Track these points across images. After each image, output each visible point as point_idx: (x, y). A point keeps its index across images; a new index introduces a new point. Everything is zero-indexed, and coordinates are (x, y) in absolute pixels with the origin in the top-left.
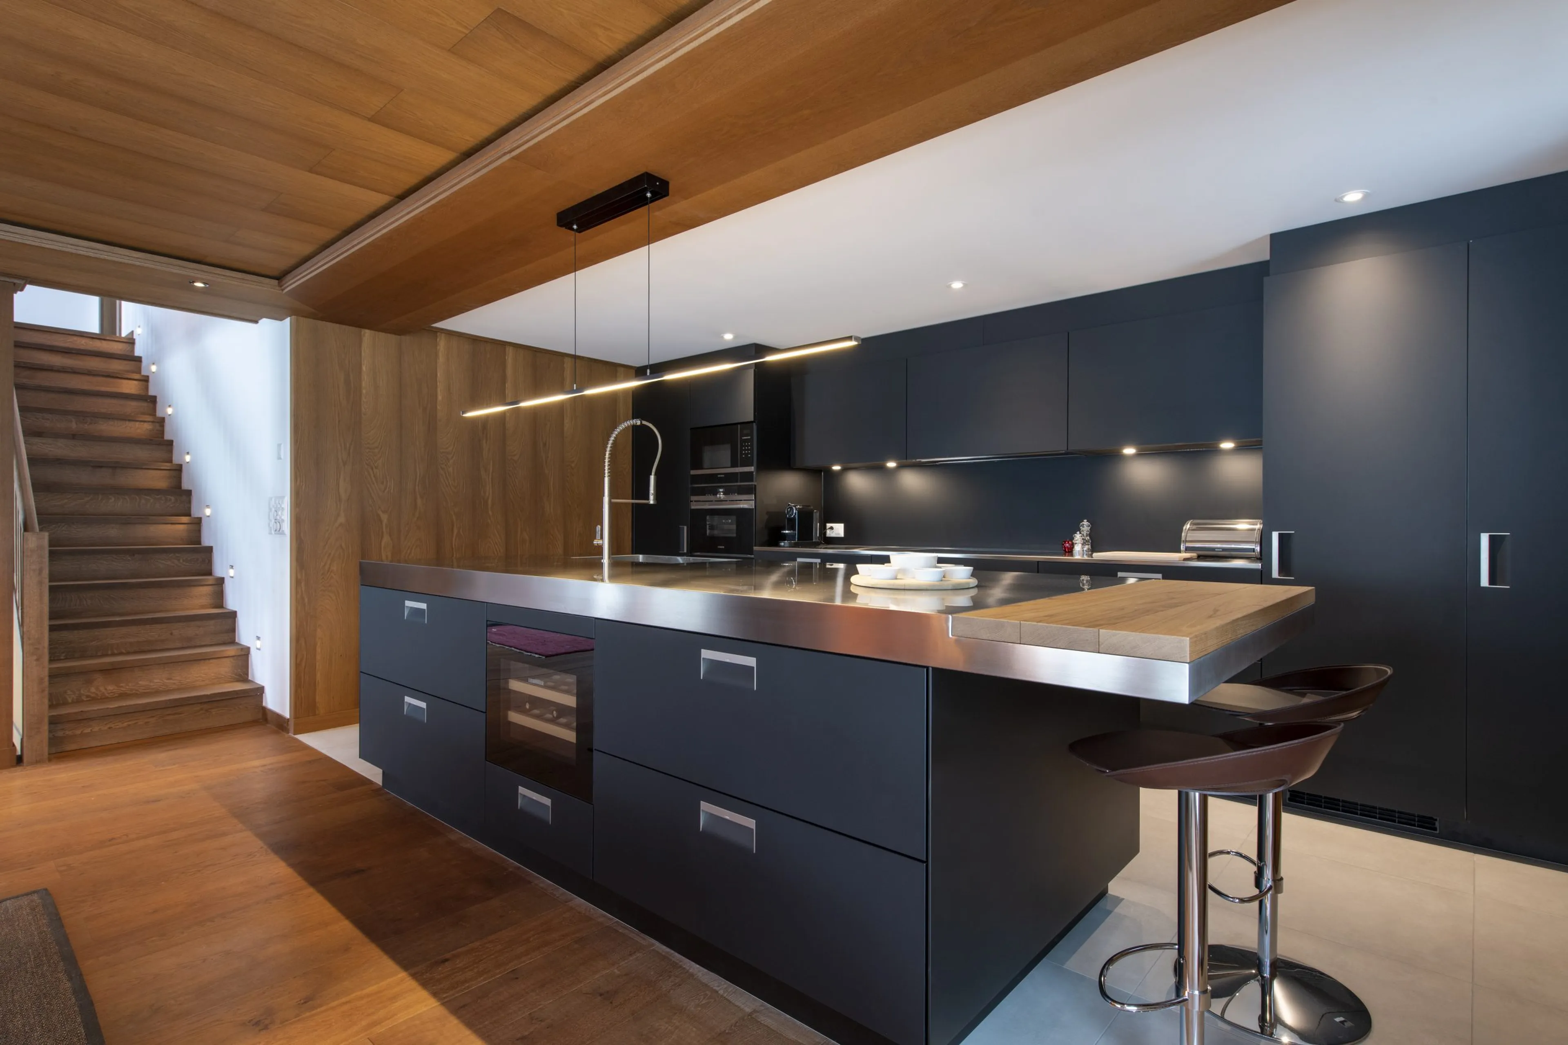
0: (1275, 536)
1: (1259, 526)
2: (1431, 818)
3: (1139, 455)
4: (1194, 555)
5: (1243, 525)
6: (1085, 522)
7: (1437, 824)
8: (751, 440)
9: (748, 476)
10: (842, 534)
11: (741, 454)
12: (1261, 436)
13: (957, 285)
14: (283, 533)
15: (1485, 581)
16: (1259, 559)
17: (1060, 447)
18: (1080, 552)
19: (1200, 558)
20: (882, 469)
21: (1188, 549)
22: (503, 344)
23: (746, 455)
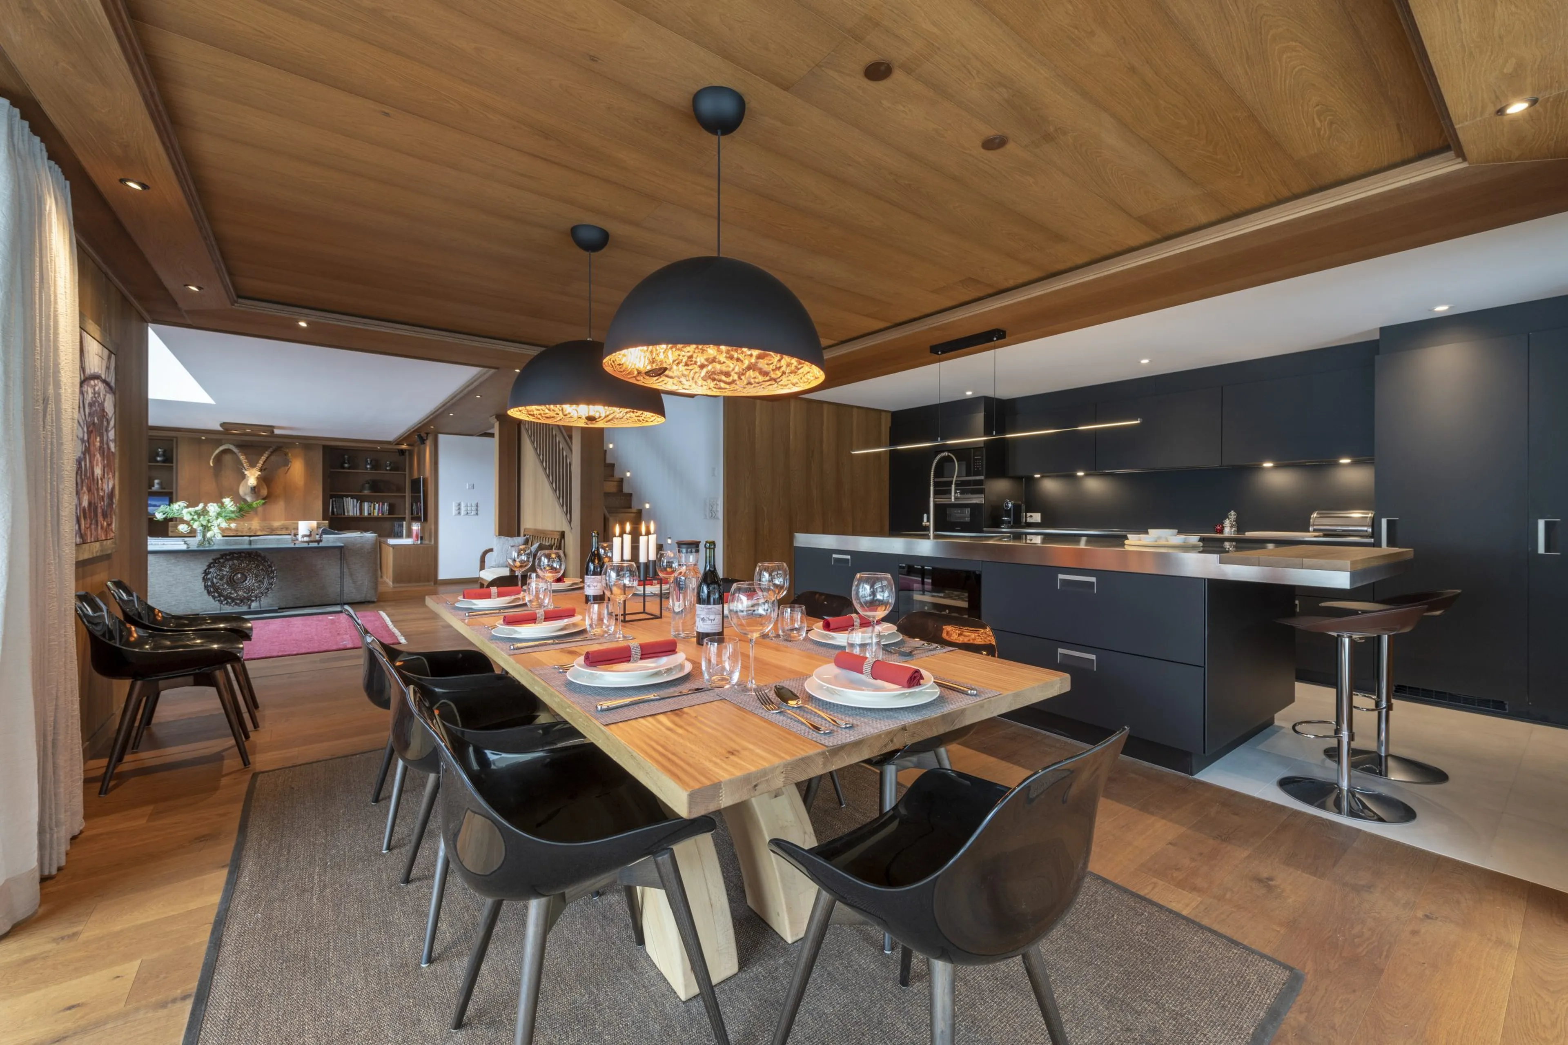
0: (1384, 522)
1: (1370, 515)
2: (1502, 702)
3: (1276, 467)
4: (1321, 534)
5: (1356, 514)
6: (1233, 513)
7: (1507, 707)
8: (981, 459)
9: (980, 482)
10: (1039, 520)
11: (974, 468)
12: (1373, 456)
13: (1145, 361)
14: (718, 518)
15: (1541, 550)
16: (1372, 535)
17: (1216, 464)
18: (1228, 531)
19: (1325, 536)
20: (1074, 477)
21: (1315, 530)
22: (852, 407)
23: (978, 468)
